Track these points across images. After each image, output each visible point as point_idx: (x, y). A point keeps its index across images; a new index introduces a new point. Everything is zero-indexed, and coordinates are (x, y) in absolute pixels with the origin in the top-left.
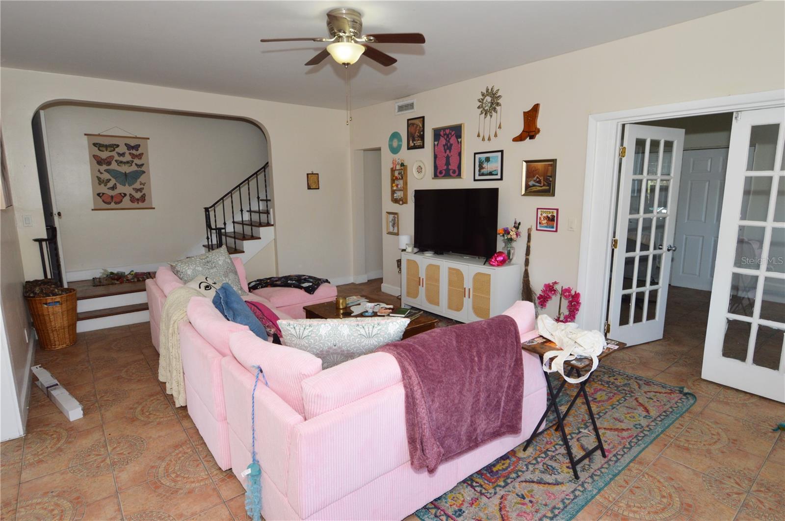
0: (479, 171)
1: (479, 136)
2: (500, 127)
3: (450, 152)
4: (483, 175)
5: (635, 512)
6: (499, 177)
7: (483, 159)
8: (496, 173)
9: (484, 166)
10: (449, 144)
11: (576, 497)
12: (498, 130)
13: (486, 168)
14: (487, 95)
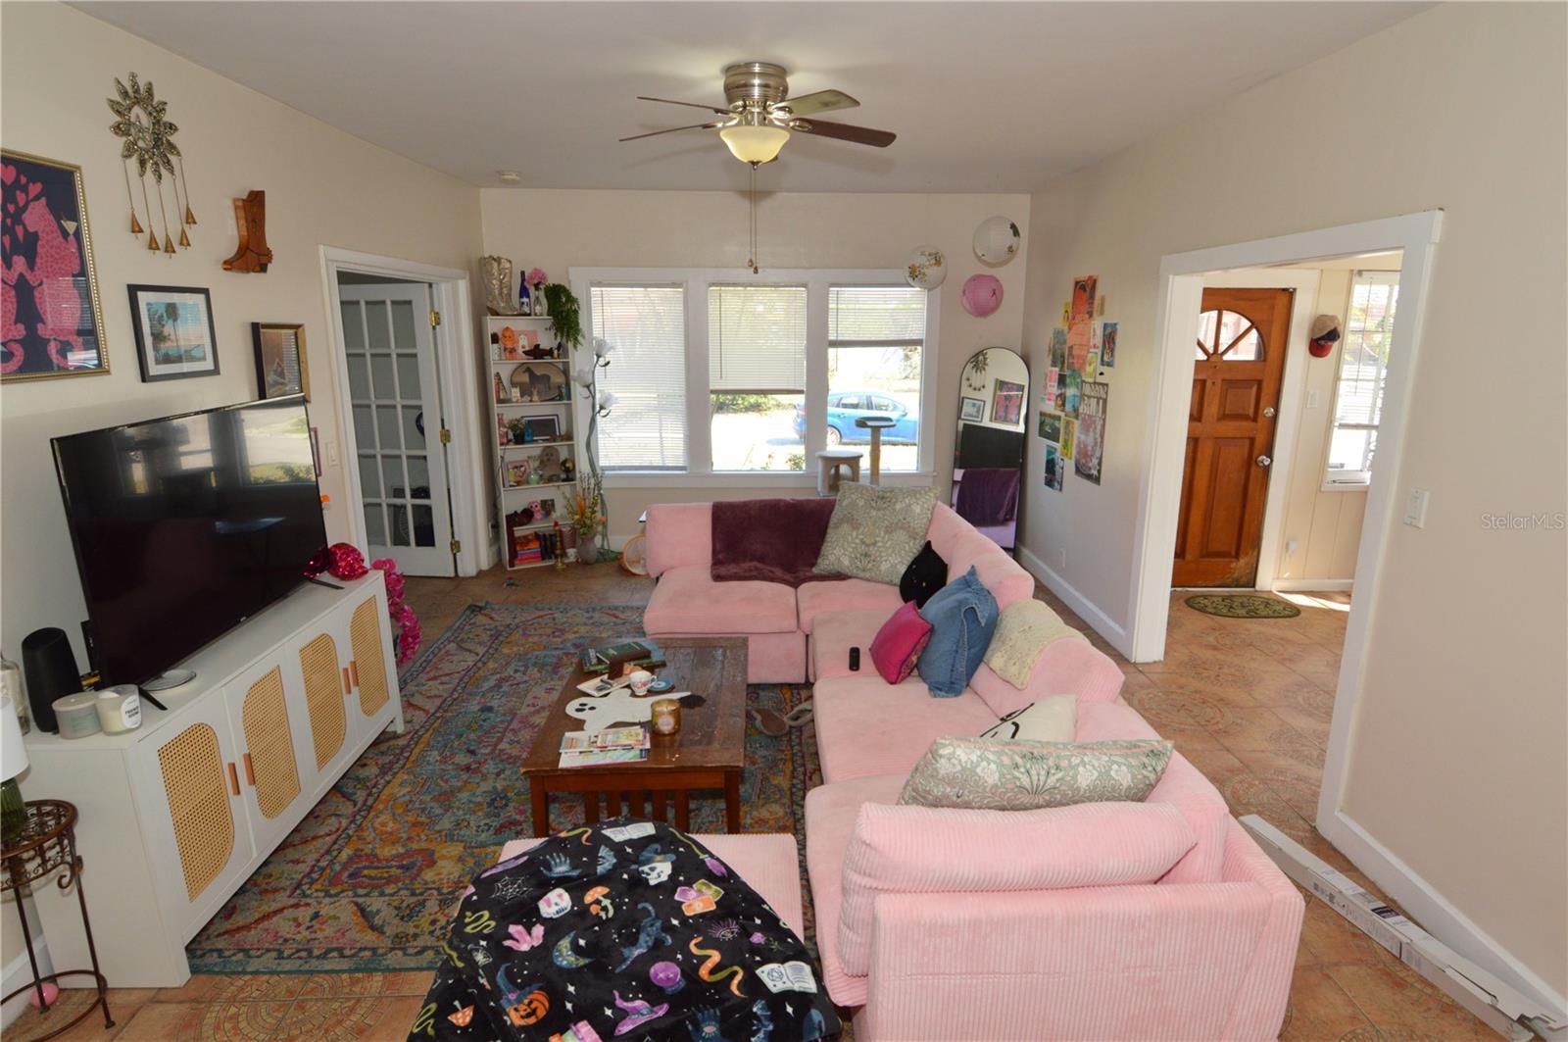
0: (156, 349)
1: (136, 229)
2: (190, 219)
3: (31, 265)
4: (167, 359)
6: (209, 365)
7: (162, 310)
8: (202, 355)
9: (166, 333)
10: (19, 230)
12: (186, 226)
13: (173, 337)
14: (137, 101)
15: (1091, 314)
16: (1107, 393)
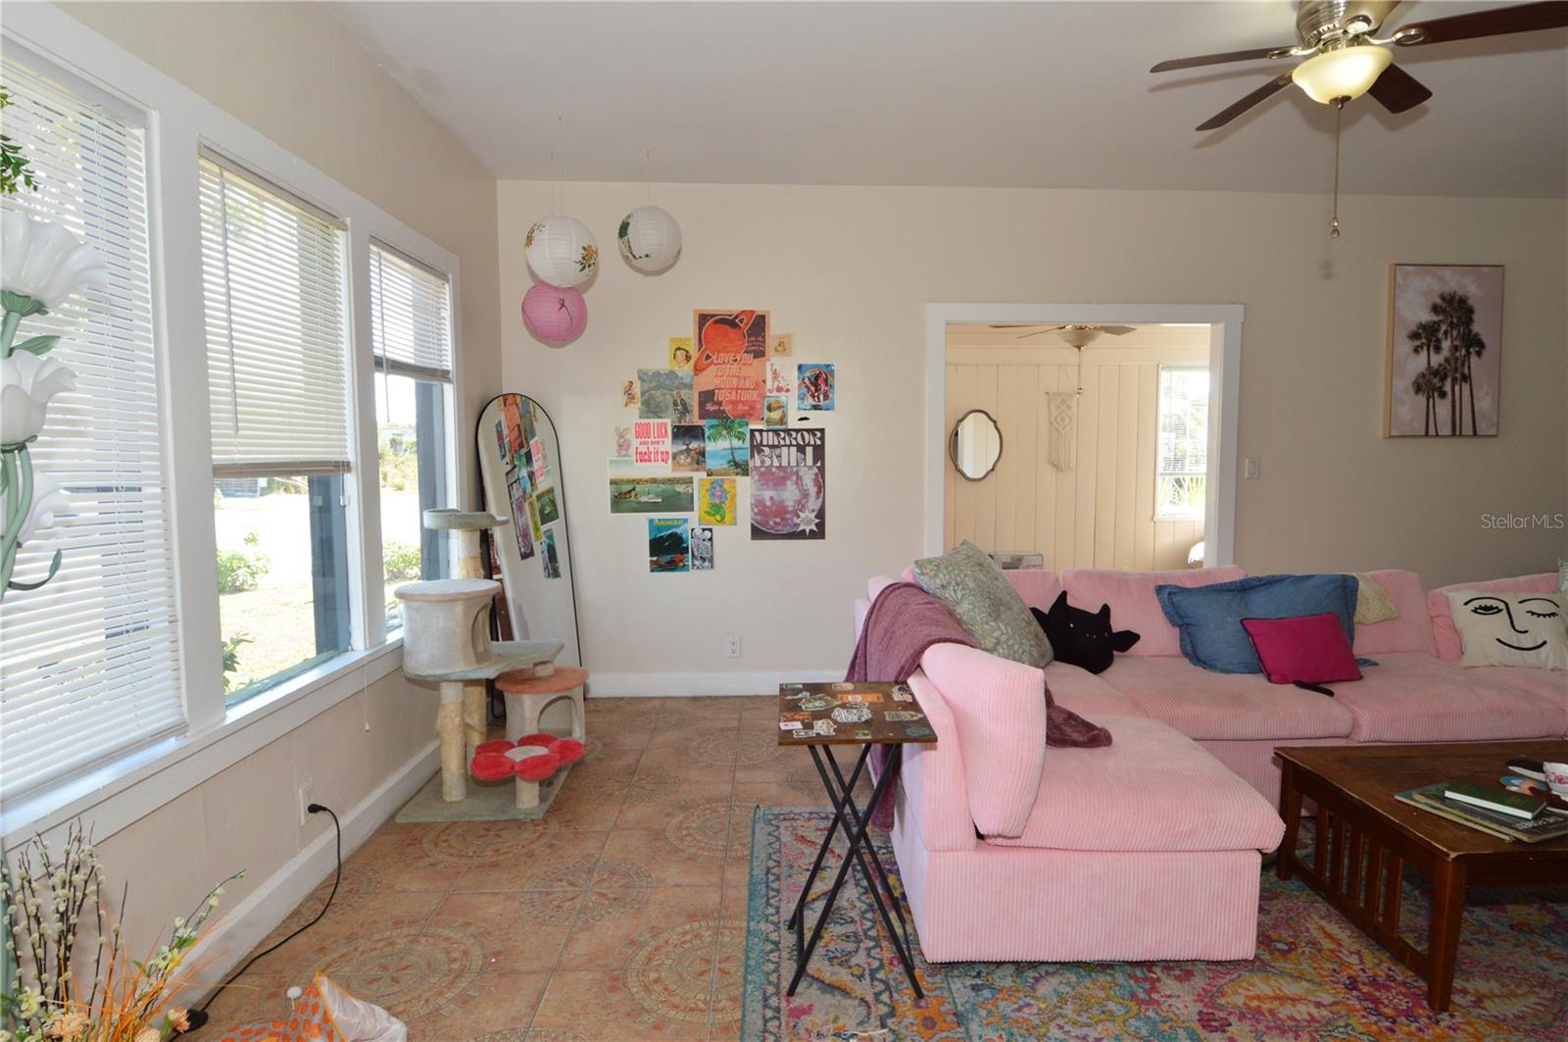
5: (685, 933)
11: (768, 904)
15: (760, 354)
16: (822, 439)
